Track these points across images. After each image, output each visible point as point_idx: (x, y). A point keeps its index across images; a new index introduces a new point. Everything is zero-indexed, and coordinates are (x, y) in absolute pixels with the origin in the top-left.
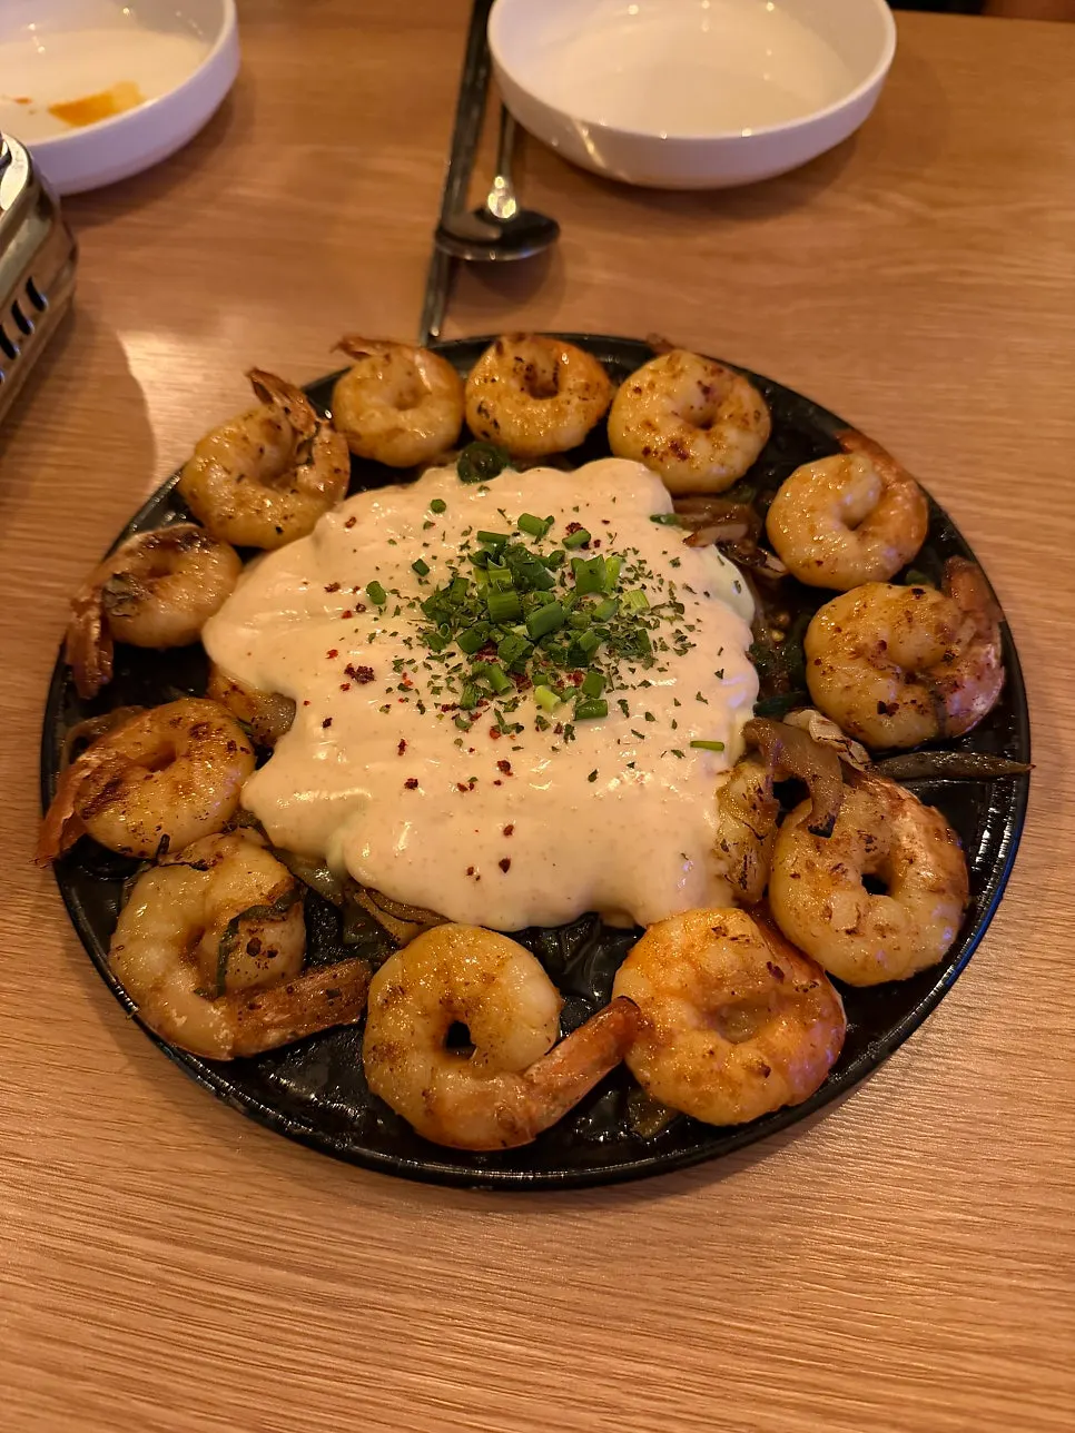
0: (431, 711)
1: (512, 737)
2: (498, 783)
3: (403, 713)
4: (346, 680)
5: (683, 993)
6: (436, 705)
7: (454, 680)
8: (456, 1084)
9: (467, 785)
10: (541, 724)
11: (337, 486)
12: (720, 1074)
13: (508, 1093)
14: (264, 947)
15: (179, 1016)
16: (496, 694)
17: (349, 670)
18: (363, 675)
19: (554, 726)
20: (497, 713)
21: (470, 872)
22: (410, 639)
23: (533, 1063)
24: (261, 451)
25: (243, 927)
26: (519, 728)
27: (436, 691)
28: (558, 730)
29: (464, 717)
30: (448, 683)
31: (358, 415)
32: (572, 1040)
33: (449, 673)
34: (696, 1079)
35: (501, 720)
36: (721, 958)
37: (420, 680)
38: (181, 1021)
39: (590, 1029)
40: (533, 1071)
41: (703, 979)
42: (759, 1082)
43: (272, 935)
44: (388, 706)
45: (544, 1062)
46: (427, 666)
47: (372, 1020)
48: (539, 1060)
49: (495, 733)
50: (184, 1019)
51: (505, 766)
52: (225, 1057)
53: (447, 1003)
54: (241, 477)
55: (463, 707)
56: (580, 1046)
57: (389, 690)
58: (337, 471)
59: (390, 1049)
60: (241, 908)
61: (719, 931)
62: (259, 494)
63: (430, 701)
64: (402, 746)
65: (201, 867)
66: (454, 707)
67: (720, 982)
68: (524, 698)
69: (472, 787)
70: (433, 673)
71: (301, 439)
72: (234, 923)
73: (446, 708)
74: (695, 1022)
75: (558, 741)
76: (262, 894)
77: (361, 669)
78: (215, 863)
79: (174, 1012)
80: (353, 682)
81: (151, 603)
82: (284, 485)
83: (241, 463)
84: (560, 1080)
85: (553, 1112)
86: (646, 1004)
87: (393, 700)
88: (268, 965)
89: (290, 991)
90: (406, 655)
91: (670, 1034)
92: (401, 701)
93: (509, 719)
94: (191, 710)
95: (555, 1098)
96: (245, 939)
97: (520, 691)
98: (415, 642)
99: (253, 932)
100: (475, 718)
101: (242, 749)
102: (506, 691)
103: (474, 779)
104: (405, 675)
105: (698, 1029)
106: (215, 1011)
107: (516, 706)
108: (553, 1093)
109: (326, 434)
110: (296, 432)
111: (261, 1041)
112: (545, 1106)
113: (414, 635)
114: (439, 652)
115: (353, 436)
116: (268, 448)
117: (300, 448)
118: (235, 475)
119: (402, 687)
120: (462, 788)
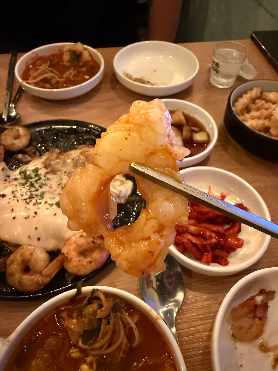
0: (20, 201)
1: (38, 206)
2: (34, 217)
3: (13, 203)
5: (74, 250)
6: (22, 199)
8: (26, 278)
10: (45, 202)
12: (81, 264)
13: (37, 278)
18: (3, 196)
20: (36, 200)
21: (29, 237)
26: (40, 203)
27: (22, 196)
28: (49, 204)
29: (28, 201)
30: (26, 193)
31: (5, 141)
32: (52, 263)
33: (26, 190)
34: (77, 266)
35: (37, 202)
36: (82, 241)
37: (18, 194)
39: (55, 261)
40: (43, 272)
41: (78, 246)
42: (90, 265)
44: (9, 202)
46: (21, 190)
48: (44, 269)
49: (34, 204)
51: (36, 213)
53: (23, 261)
55: (28, 199)
56: (53, 265)
57: (10, 198)
59: (11, 274)
61: (82, 236)
63: (20, 199)
64: (12, 210)
66: (26, 199)
67: (82, 246)
69: (28, 217)
73: (24, 200)
75: (48, 207)
77: (3, 194)
84: (49, 272)
85: (48, 279)
86: (67, 253)
87: (11, 200)
90: (15, 189)
91: (71, 259)
92: (13, 200)
93: (39, 201)
98: (18, 185)
100: (30, 201)
104: (15, 194)
105: (77, 256)
108: (47, 276)
112: (46, 279)
114: (24, 186)
119: (14, 197)
120: (26, 218)
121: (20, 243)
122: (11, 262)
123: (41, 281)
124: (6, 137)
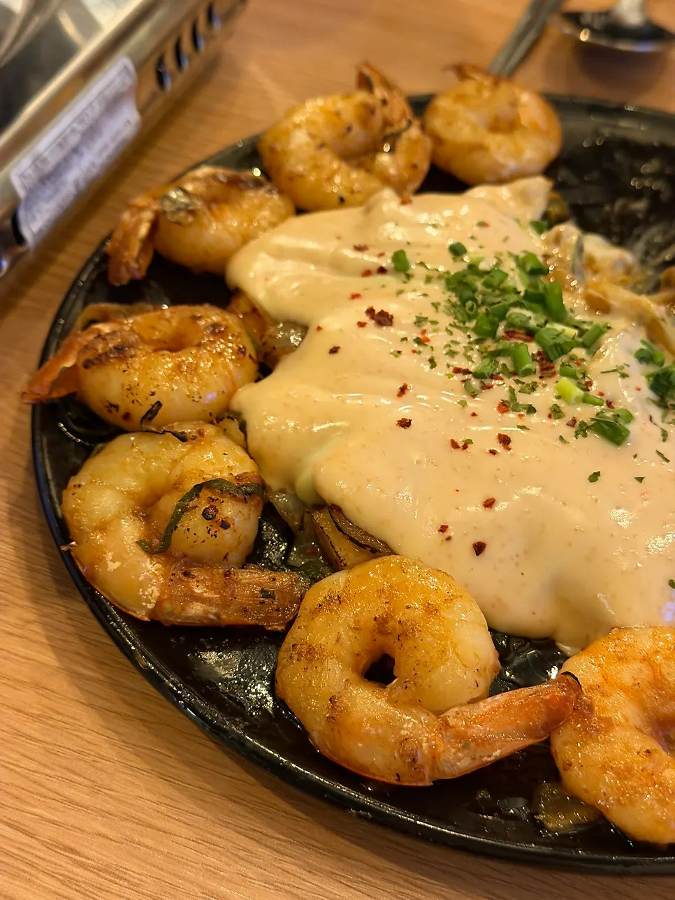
0: (440, 372)
1: (521, 416)
2: (493, 452)
3: (414, 364)
4: (365, 318)
5: (633, 693)
6: (448, 366)
7: (472, 349)
9: (461, 445)
10: (555, 413)
11: (410, 180)
12: (652, 776)
13: (414, 725)
14: (219, 517)
15: (113, 561)
16: (515, 374)
17: (370, 312)
18: (383, 319)
19: (569, 418)
20: (512, 391)
21: (443, 529)
22: (439, 304)
23: (454, 707)
24: (349, 129)
25: (205, 494)
26: (531, 410)
27: (452, 354)
28: (572, 423)
29: (475, 383)
30: (467, 351)
31: (449, 124)
33: (470, 343)
35: (513, 398)
37: (439, 339)
38: (112, 566)
40: (451, 713)
41: (659, 682)
43: (229, 510)
44: (399, 352)
45: (464, 708)
46: (449, 331)
47: (300, 622)
48: (461, 705)
49: (504, 407)
50: (117, 564)
51: (505, 440)
52: (142, 615)
53: (382, 624)
54: (322, 145)
55: (478, 375)
56: (507, 706)
57: (405, 339)
58: (415, 167)
59: (311, 650)
60: (209, 477)
62: (335, 165)
63: (443, 360)
64: (403, 390)
65: (183, 438)
66: (467, 372)
68: (545, 386)
69: (465, 447)
70: (452, 338)
71: (389, 131)
72: (198, 488)
73: (457, 371)
74: (638, 722)
75: (569, 433)
76: (231, 474)
77: (383, 313)
78: (194, 438)
79: (109, 556)
80: (371, 323)
81: (205, 221)
82: (360, 166)
83: (327, 134)
84: (477, 730)
85: (459, 760)
86: (591, 688)
87: (406, 348)
88: (217, 534)
89: (227, 574)
90: (430, 313)
91: (609, 724)
92: (414, 352)
93: (523, 399)
94: (211, 315)
95: (466, 747)
96: (203, 505)
97: (541, 378)
98: (441, 308)
99: (213, 500)
100: (486, 387)
101: (250, 357)
102: (528, 372)
103: (470, 441)
104: (424, 332)
105: (639, 730)
106: (150, 568)
107: (533, 389)
108: (464, 740)
109: (414, 132)
110: (387, 123)
111: (183, 609)
112: (453, 750)
113: (443, 304)
114: (464, 323)
115: (438, 140)
116: (357, 129)
117: (385, 139)
118: (318, 141)
119: (418, 341)
120: (454, 445)
121: (394, 542)
122: (329, 601)
123: (430, 747)
124: (460, 108)
